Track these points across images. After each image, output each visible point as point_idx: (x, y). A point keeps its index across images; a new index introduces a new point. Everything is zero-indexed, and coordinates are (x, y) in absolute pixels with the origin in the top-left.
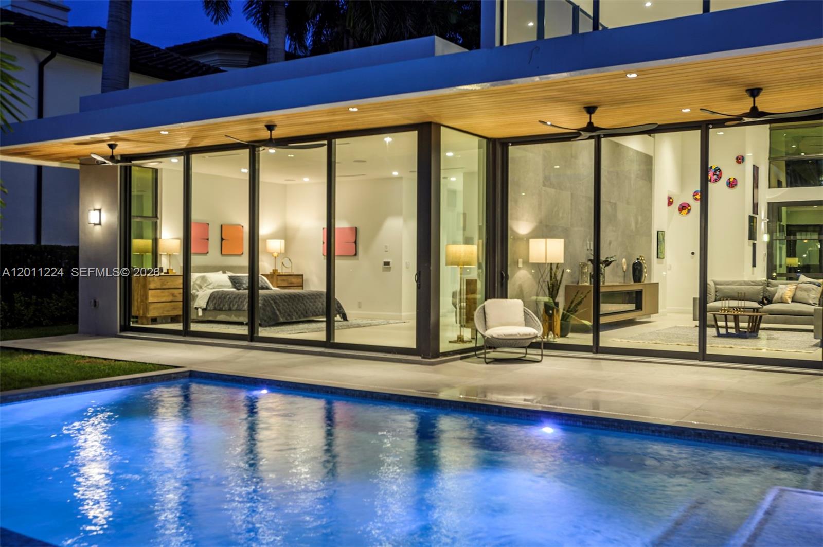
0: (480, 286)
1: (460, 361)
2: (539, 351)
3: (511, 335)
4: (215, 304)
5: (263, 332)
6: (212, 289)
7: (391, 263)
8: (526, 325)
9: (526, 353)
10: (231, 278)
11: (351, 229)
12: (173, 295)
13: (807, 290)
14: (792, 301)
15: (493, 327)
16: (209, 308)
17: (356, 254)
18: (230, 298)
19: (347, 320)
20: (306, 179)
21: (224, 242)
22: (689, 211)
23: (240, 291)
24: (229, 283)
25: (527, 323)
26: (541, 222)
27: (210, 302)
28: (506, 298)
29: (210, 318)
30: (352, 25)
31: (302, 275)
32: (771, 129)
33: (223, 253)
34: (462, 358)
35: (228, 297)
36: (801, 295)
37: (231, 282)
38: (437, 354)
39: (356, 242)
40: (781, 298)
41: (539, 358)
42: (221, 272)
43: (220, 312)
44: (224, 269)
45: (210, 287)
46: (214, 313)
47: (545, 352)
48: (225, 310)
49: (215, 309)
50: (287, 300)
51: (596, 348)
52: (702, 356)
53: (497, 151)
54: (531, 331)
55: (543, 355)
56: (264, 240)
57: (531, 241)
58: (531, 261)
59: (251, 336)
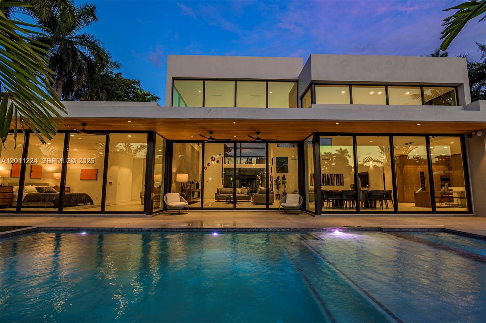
1: (159, 215)
2: (187, 211)
3: (179, 205)
4: (29, 199)
6: (27, 192)
7: (112, 183)
8: (181, 202)
10: (37, 188)
11: (95, 169)
12: (4, 196)
13: (244, 191)
14: (241, 193)
15: (170, 203)
16: (25, 201)
17: (96, 179)
18: (38, 196)
19: (93, 204)
20: (76, 150)
21: (32, 173)
22: (206, 169)
23: (42, 193)
24: (36, 190)
26: (178, 169)
27: (26, 198)
28: (171, 192)
29: (25, 206)
31: (69, 187)
33: (31, 177)
35: (37, 196)
36: (243, 192)
37: (37, 190)
38: (152, 213)
39: (97, 175)
40: (238, 193)
41: (187, 213)
42: (31, 185)
43: (32, 203)
44: (32, 184)
45: (26, 192)
46: (28, 203)
47: (189, 210)
48: (35, 202)
49: (29, 201)
50: (68, 196)
51: (202, 208)
52: (235, 208)
53: (169, 145)
54: (184, 203)
55: (188, 212)
56: (52, 173)
57: (177, 174)
58: (177, 181)
59: (60, 211)
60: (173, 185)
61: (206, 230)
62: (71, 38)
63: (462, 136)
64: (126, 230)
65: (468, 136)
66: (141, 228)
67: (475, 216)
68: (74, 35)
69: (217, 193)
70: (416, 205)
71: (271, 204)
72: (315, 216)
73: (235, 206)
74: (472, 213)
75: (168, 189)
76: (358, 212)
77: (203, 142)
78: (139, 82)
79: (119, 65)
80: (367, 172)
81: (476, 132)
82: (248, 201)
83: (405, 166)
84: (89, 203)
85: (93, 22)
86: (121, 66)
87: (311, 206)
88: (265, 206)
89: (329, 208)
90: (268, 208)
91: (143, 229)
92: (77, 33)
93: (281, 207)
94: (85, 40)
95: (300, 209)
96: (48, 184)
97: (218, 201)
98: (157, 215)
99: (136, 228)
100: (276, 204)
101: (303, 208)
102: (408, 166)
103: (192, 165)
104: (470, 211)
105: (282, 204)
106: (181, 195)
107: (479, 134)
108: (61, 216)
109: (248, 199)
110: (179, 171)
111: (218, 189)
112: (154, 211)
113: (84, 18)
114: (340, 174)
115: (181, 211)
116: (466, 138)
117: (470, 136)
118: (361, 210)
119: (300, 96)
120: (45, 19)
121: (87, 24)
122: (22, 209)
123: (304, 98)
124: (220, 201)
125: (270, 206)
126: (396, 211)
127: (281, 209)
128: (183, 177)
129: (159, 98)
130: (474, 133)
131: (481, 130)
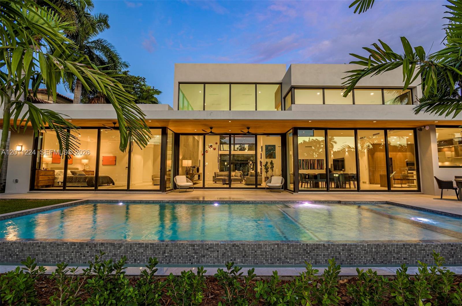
0: (172, 172)
3: (186, 185)
5: (99, 188)
11: (114, 156)
12: (49, 178)
13: (238, 174)
14: (235, 176)
15: (179, 183)
17: (115, 165)
18: (73, 178)
19: (114, 185)
24: (71, 173)
25: (187, 182)
26: (183, 156)
28: (178, 175)
31: (94, 171)
32: (220, 137)
34: (171, 192)
38: (166, 191)
39: (115, 161)
40: (232, 176)
51: (204, 188)
52: (230, 188)
53: (177, 137)
54: (190, 184)
55: (193, 190)
56: (81, 159)
57: (183, 161)
58: (183, 166)
59: (96, 190)
60: (181, 169)
61: (210, 202)
62: (88, 43)
63: (415, 130)
64: (151, 202)
65: (419, 130)
66: (162, 201)
67: (423, 194)
68: (90, 41)
69: (214, 176)
70: (381, 186)
71: (260, 185)
72: (293, 194)
73: (230, 186)
74: (420, 192)
75: (176, 173)
76: (327, 191)
77: (204, 135)
78: (145, 79)
79: (128, 64)
80: (344, 158)
81: (425, 126)
82: (241, 183)
83: (376, 153)
84: (111, 184)
85: (106, 30)
86: (129, 66)
87: (291, 187)
88: (254, 187)
89: (307, 187)
90: (256, 188)
91: (163, 202)
92: (93, 38)
93: (267, 187)
94: (99, 43)
95: (282, 188)
96: (77, 169)
97: (215, 183)
98: (169, 193)
99: (158, 201)
100: (264, 185)
101: (285, 187)
102: (378, 153)
103: (193, 153)
104: (419, 190)
105: (268, 184)
106: (187, 177)
107: (427, 128)
108: (97, 193)
109: (241, 181)
110: (184, 159)
111: (215, 173)
112: (167, 189)
113: (98, 25)
114: (321, 160)
115: (187, 190)
116: (418, 131)
117: (421, 129)
118: (330, 189)
119: (283, 96)
120: (73, 33)
121: (101, 31)
122: (67, 188)
123: (287, 98)
124: (217, 182)
125: (258, 187)
126: (358, 190)
127: (267, 188)
128: (187, 163)
129: (161, 92)
130: (423, 127)
131: (428, 125)
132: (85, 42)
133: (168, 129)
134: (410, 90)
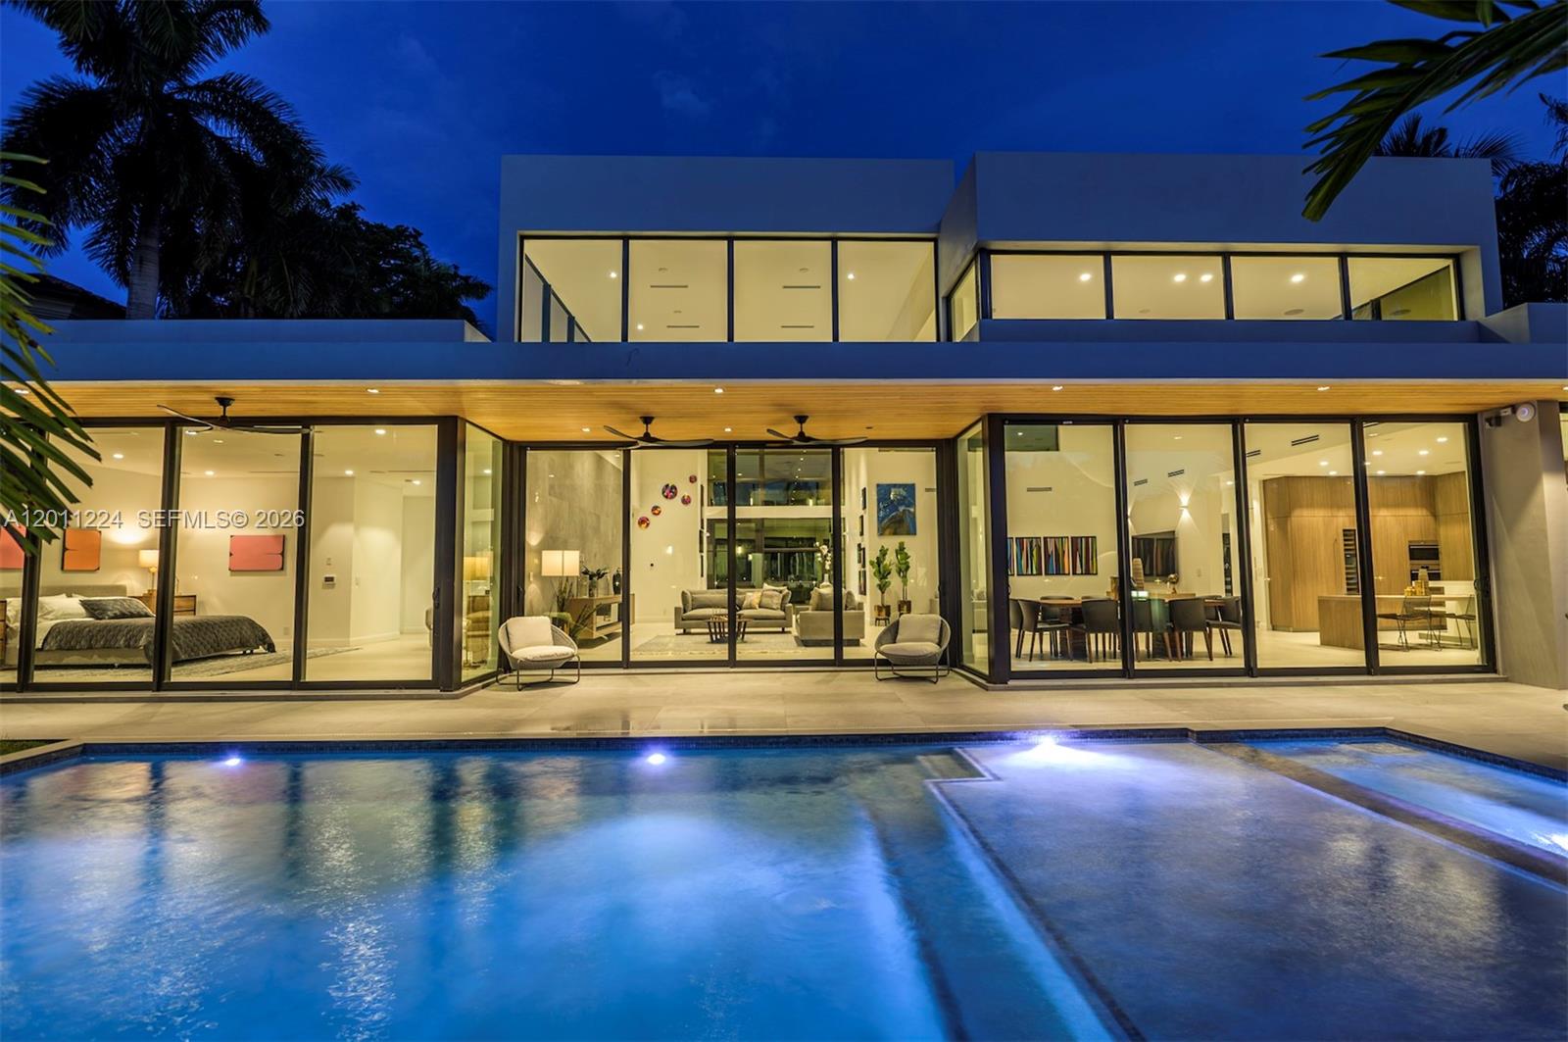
0: (494, 601)
1: (482, 691)
2: (575, 671)
3: (548, 656)
4: (61, 641)
6: (52, 620)
7: (335, 580)
8: (555, 644)
9: (552, 675)
10: (84, 604)
11: (277, 536)
13: (771, 597)
14: (760, 607)
15: (519, 648)
16: (47, 648)
17: (282, 569)
18: (89, 631)
19: (274, 651)
20: (210, 473)
21: (66, 553)
22: (648, 524)
23: (103, 621)
24: (82, 611)
25: (556, 642)
26: (547, 533)
27: (49, 640)
28: (523, 615)
29: (50, 662)
30: (253, 292)
31: (195, 596)
32: (709, 454)
33: (65, 568)
34: (484, 687)
35: (87, 629)
36: (765, 601)
37: (85, 608)
38: (457, 686)
39: (283, 554)
40: (750, 604)
41: (575, 679)
42: (64, 595)
43: (71, 652)
44: (69, 592)
45: (49, 616)
46: (57, 655)
47: (582, 671)
48: (80, 649)
49: (60, 648)
50: (190, 630)
51: (626, 663)
52: (732, 662)
53: (514, 455)
54: (567, 650)
55: (579, 675)
56: (135, 551)
57: (544, 552)
58: (544, 574)
59: (160, 683)
60: (532, 590)
61: (628, 745)
62: (180, 91)
63: (1470, 422)
65: (1489, 420)
67: (1506, 680)
68: (192, 82)
69: (681, 605)
70: (1325, 643)
71: (856, 643)
72: (986, 689)
73: (732, 651)
74: (1495, 671)
75: (512, 603)
76: (1127, 672)
77: (625, 447)
78: (420, 234)
79: (349, 178)
80: (1173, 532)
81: (1514, 408)
82: (783, 632)
83: (1296, 513)
84: (261, 649)
85: (253, 36)
86: (355, 184)
87: (979, 649)
88: (827, 653)
89: (1042, 657)
90: (839, 662)
92: (207, 70)
93: (880, 656)
94: (229, 97)
95: (943, 662)
96: (121, 590)
97: (685, 633)
98: (477, 689)
100: (868, 647)
101: (953, 657)
102: (1305, 512)
103: (598, 517)
104: (1488, 665)
105: (882, 648)
106: (557, 622)
107: (1525, 415)
108: (162, 701)
109: (781, 625)
110: (552, 542)
111: (683, 594)
112: (467, 674)
113: (222, 19)
114: (1086, 538)
115: (560, 675)
116: (1484, 427)
117: (1497, 420)
118: (1136, 667)
119: (943, 293)
120: (85, 32)
121: (235, 43)
123: (958, 296)
124: (693, 631)
125: (849, 653)
126: (1250, 670)
127: (882, 663)
128: (563, 563)
130: (1509, 411)
131: (1528, 403)
132: (174, 84)
133: (468, 425)
134: (1449, 262)
